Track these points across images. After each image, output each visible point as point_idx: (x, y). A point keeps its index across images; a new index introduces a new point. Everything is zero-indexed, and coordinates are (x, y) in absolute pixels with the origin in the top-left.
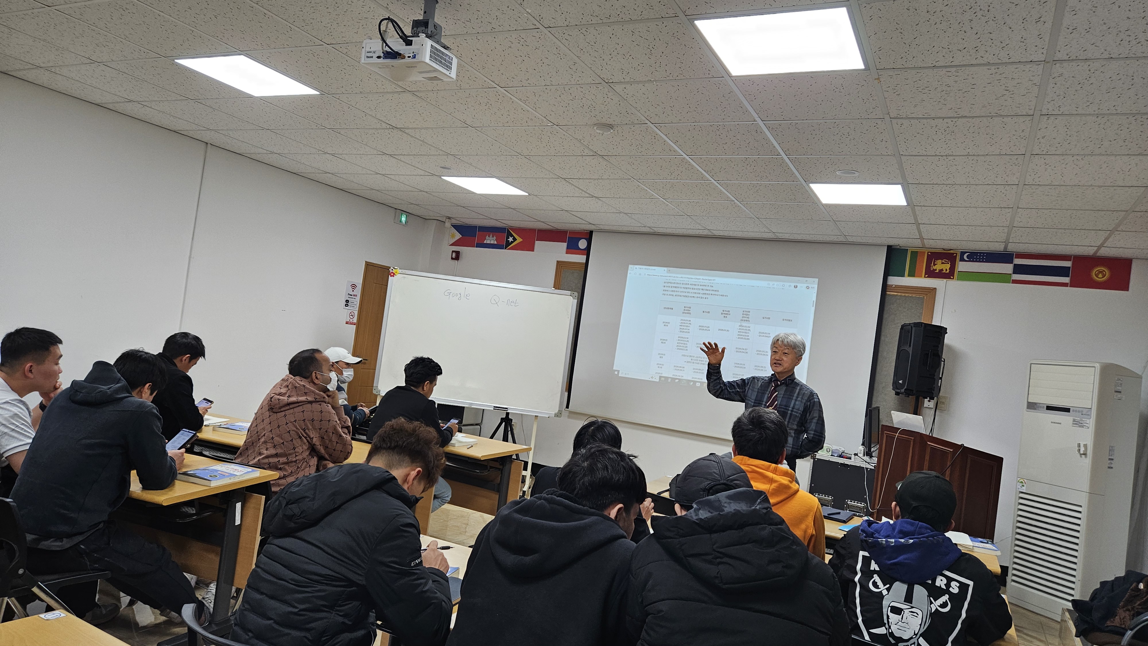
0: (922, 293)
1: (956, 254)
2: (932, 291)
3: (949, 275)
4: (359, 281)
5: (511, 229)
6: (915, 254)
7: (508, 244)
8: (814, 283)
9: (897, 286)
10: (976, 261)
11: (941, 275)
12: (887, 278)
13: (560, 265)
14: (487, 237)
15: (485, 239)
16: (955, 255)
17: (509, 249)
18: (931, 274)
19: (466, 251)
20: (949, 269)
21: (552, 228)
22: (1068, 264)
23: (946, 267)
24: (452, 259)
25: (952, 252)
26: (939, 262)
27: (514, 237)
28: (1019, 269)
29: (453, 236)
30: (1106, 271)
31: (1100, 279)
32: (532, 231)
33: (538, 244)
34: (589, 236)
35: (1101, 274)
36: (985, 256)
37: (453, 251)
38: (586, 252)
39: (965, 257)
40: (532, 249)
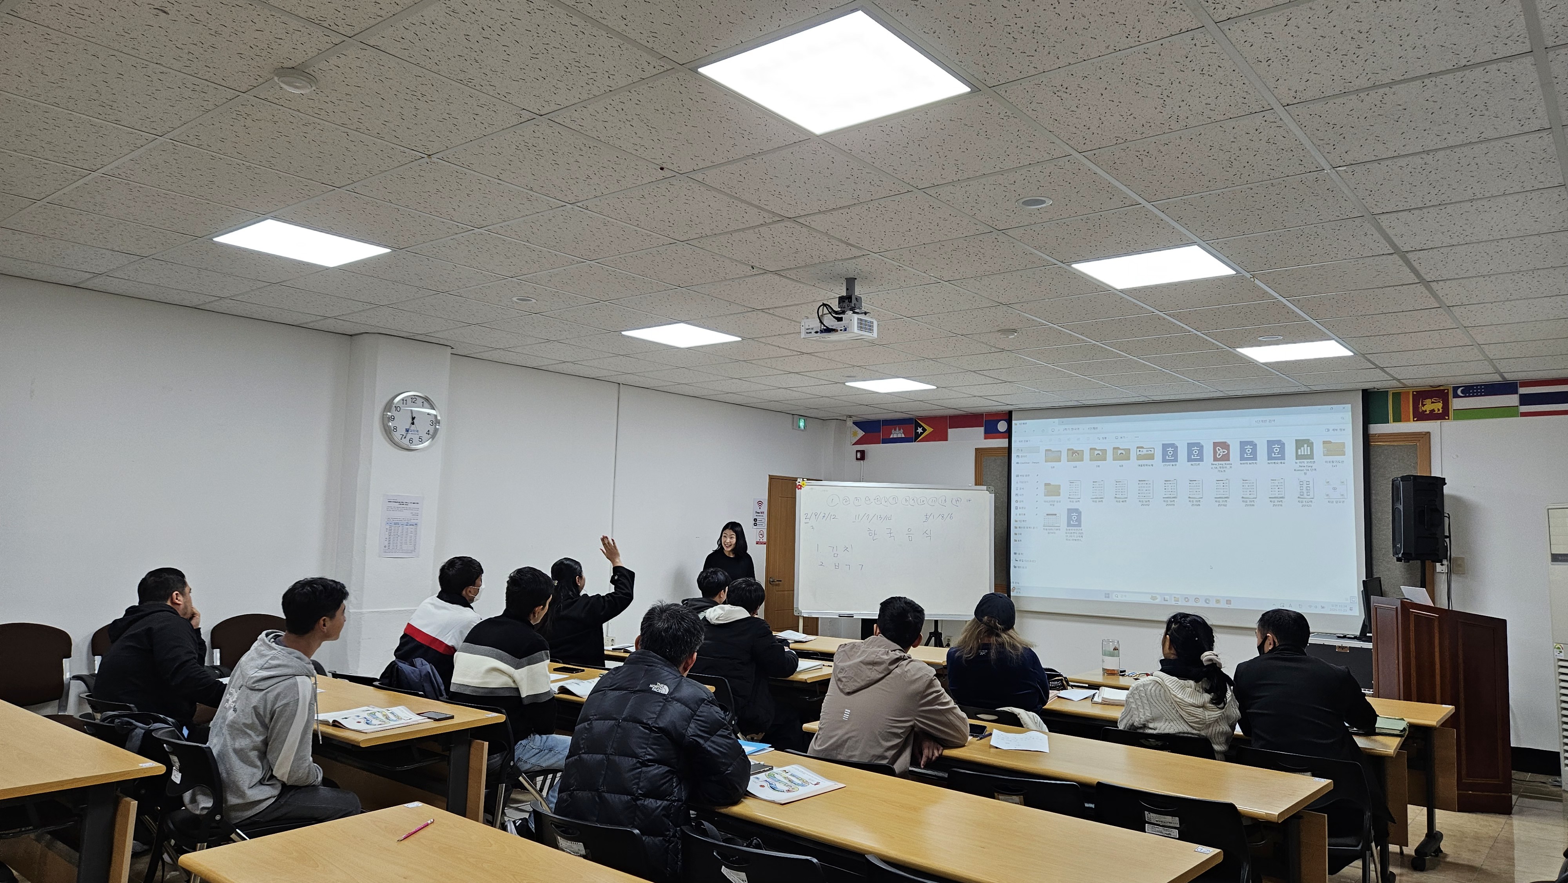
0: (1414, 439)
1: (1448, 390)
2: (1426, 436)
3: (1443, 415)
4: (765, 497)
5: (919, 419)
6: (1397, 396)
7: (917, 436)
9: (1380, 435)
10: (1475, 396)
11: (1432, 416)
12: (1368, 427)
13: (980, 453)
14: (893, 430)
15: (892, 433)
16: (1446, 391)
17: (918, 442)
18: (1420, 416)
19: (871, 449)
20: (1442, 408)
21: (965, 413)
23: (1438, 406)
24: (857, 459)
25: (1442, 388)
26: (1428, 401)
27: (923, 427)
28: (1527, 400)
29: (855, 434)
32: (943, 418)
33: (951, 432)
34: (1008, 417)
36: (1483, 389)
37: (857, 451)
38: (1007, 434)
39: (1459, 392)
40: (945, 438)
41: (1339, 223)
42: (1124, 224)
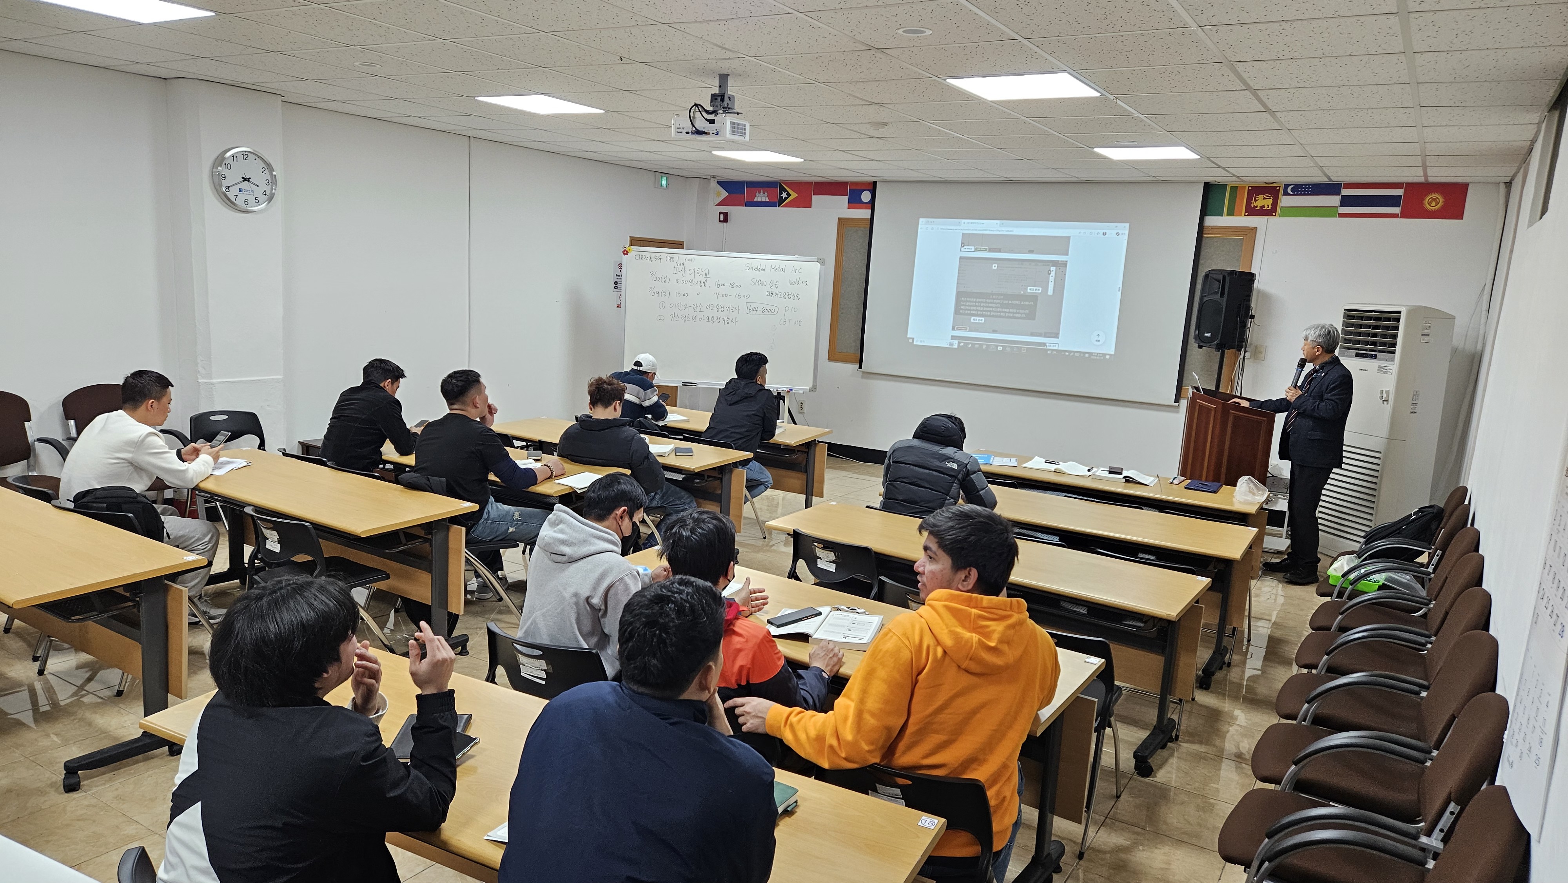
0: (1242, 233)
1: (1280, 187)
2: (1252, 231)
3: (1270, 212)
5: (784, 183)
6: (1234, 189)
7: (782, 201)
8: (1124, 228)
9: (1213, 227)
10: (1301, 194)
11: (1262, 212)
12: (1203, 218)
13: (842, 223)
14: (757, 193)
15: (756, 196)
16: (1278, 188)
17: (782, 206)
18: (1252, 211)
19: (736, 212)
20: (1271, 205)
21: (830, 180)
22: (1399, 192)
23: (1268, 203)
24: (720, 221)
25: (1274, 185)
26: (1261, 197)
27: (788, 192)
28: (1347, 201)
29: (719, 194)
30: (1439, 198)
31: (1433, 207)
32: (809, 184)
33: (815, 198)
34: (873, 187)
35: (1435, 201)
36: (1310, 188)
37: (720, 213)
38: (870, 205)
39: (1289, 191)
40: (809, 205)
41: (1199, 66)
42: (999, 53)
